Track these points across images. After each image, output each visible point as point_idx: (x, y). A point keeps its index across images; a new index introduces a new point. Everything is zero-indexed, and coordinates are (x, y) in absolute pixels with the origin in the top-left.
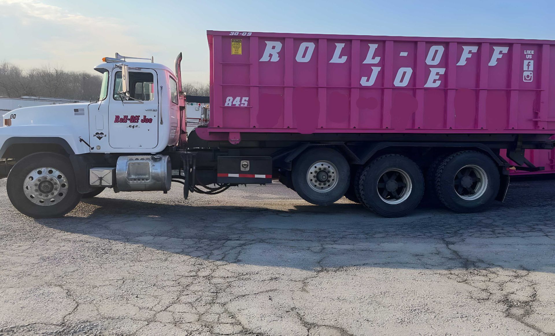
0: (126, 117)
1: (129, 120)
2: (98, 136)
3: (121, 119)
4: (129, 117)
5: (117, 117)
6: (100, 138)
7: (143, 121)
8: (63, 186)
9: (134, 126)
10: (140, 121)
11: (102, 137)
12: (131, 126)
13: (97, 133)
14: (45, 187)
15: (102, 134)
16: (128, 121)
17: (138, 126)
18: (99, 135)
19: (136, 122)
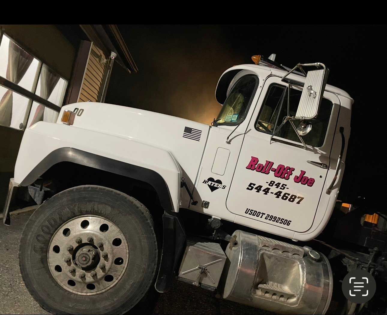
0: (269, 164)
1: (274, 170)
2: (211, 184)
3: (260, 165)
4: (275, 167)
5: (254, 161)
6: (213, 189)
7: (298, 180)
8: (118, 261)
9: (279, 184)
10: (292, 177)
11: (217, 188)
12: (274, 182)
13: (211, 179)
14: (84, 257)
15: (219, 182)
16: (272, 173)
17: (286, 185)
18: (213, 183)
19: (284, 178)
